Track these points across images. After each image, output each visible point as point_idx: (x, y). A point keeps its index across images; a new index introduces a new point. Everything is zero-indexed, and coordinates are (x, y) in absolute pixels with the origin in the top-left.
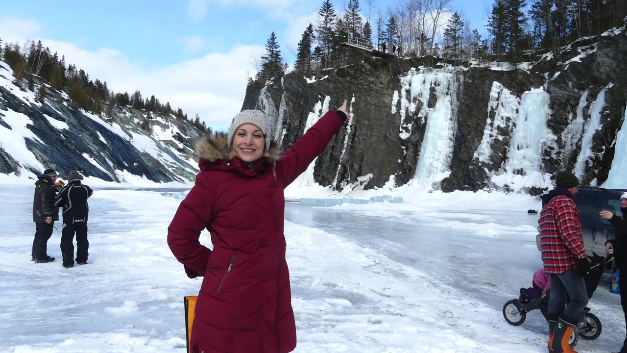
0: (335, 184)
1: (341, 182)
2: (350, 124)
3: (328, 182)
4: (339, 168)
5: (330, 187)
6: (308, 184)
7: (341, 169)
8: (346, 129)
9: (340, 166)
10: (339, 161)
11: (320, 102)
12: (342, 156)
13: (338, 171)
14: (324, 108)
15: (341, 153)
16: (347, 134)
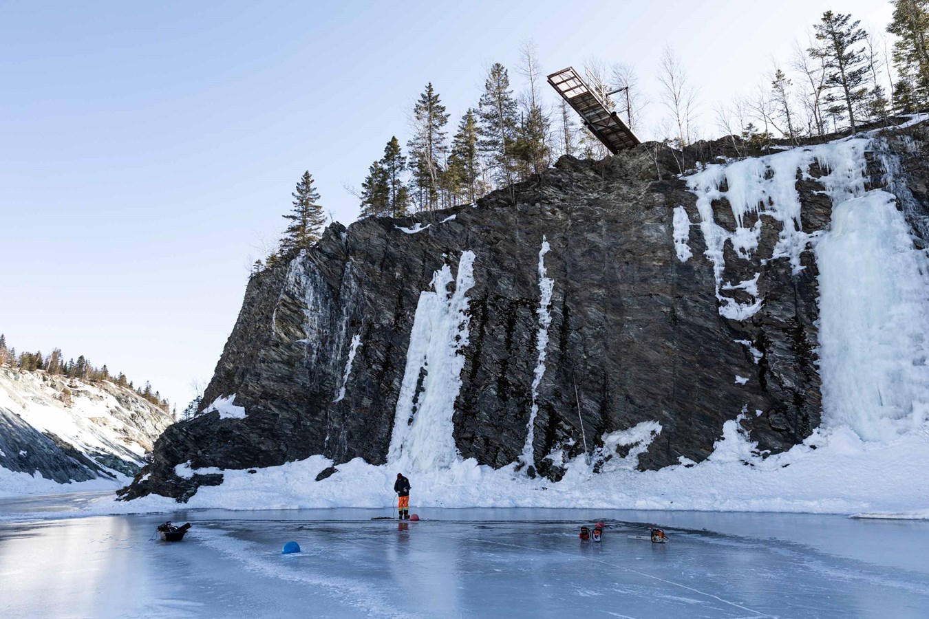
0: (528, 457)
1: (546, 451)
2: (545, 301)
3: (506, 452)
4: (533, 415)
5: (518, 468)
6: (442, 464)
7: (539, 416)
8: (536, 316)
9: (535, 408)
10: (530, 395)
11: (446, 269)
12: (536, 383)
13: (531, 422)
14: (459, 277)
15: (533, 376)
16: (542, 326)
